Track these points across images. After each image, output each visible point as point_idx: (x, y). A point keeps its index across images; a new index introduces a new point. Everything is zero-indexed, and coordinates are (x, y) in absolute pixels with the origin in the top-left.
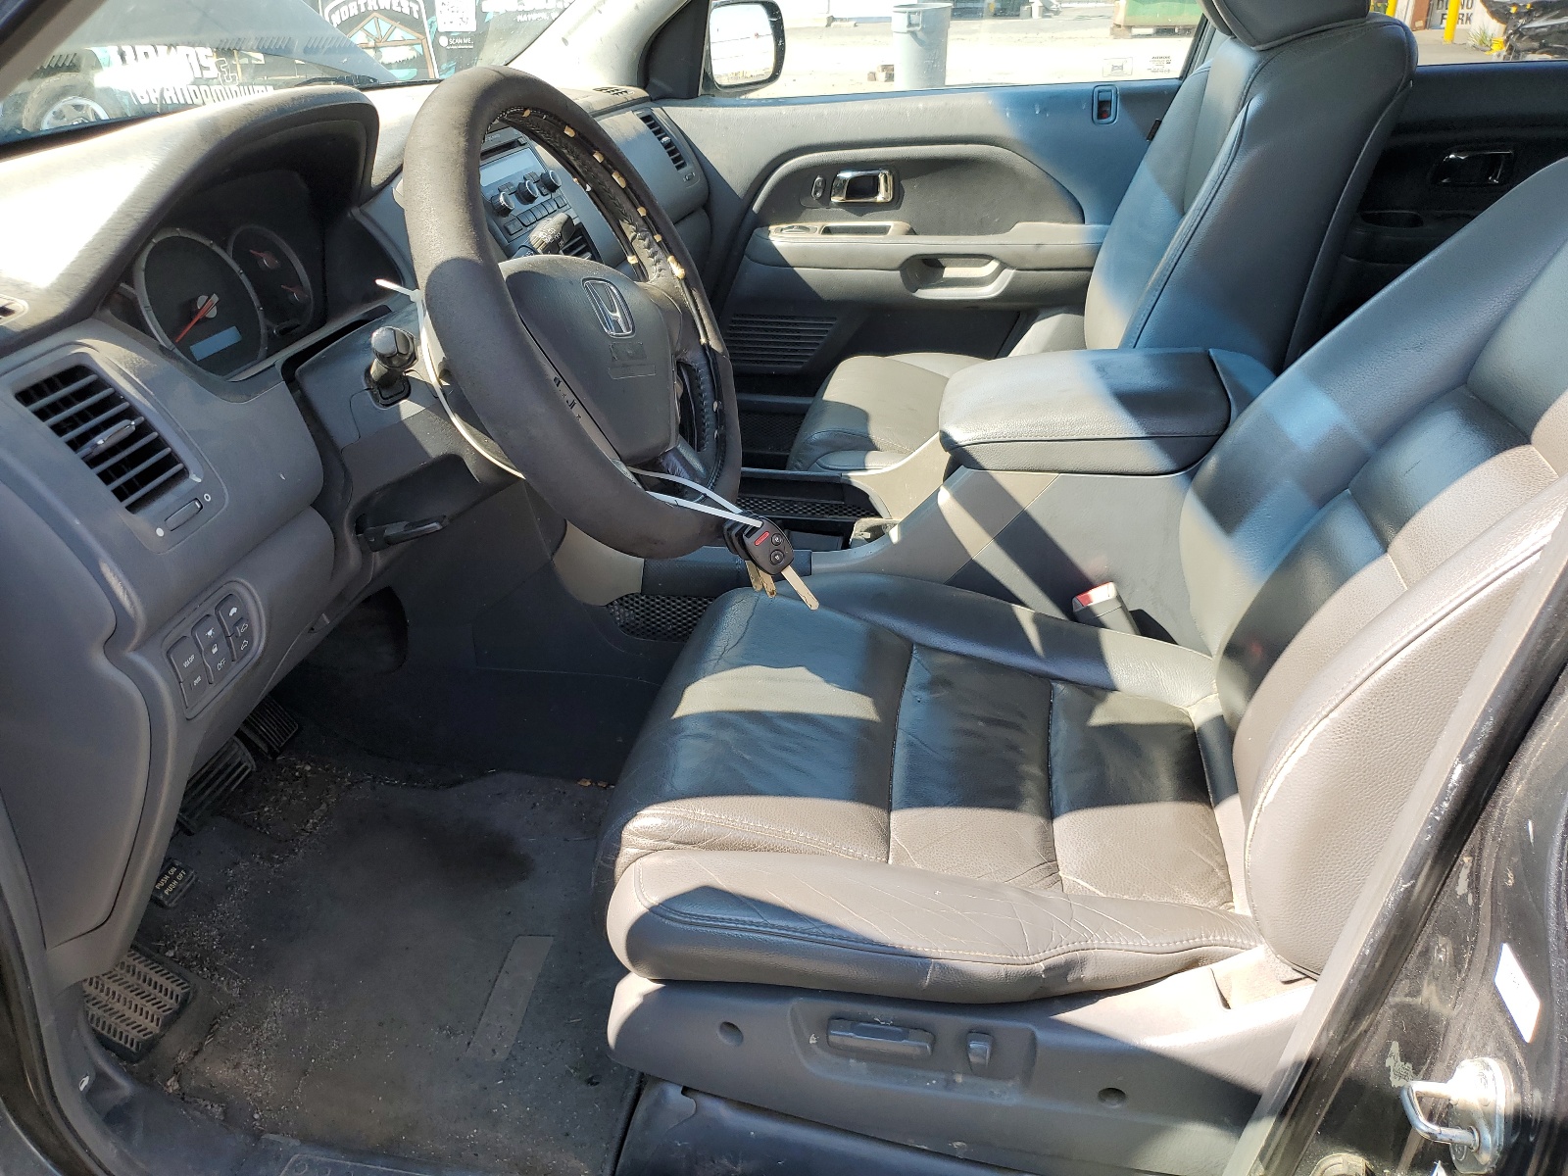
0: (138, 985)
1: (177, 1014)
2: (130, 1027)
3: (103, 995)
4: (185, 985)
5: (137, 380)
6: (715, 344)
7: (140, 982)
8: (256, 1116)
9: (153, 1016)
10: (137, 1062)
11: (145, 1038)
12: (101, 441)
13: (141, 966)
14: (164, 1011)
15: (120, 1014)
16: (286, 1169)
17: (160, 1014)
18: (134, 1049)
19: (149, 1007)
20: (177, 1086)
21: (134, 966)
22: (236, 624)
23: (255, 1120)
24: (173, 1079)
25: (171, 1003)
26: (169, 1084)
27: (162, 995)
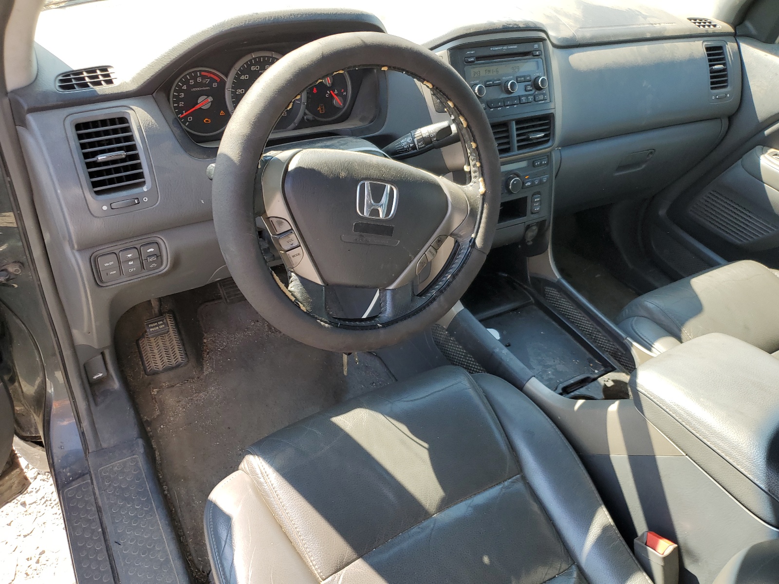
0: (169, 348)
1: (172, 369)
2: (153, 362)
3: (155, 343)
4: (184, 359)
5: (144, 133)
6: (479, 242)
7: (170, 347)
8: (162, 426)
9: (164, 363)
10: (148, 375)
11: (155, 369)
12: (101, 158)
13: (175, 342)
14: (169, 364)
15: (154, 354)
16: (130, 458)
17: (167, 364)
18: (149, 370)
19: (165, 359)
20: (156, 393)
21: (173, 340)
22: (149, 256)
23: (160, 427)
24: (157, 390)
25: (174, 363)
26: (154, 390)
27: (173, 357)
